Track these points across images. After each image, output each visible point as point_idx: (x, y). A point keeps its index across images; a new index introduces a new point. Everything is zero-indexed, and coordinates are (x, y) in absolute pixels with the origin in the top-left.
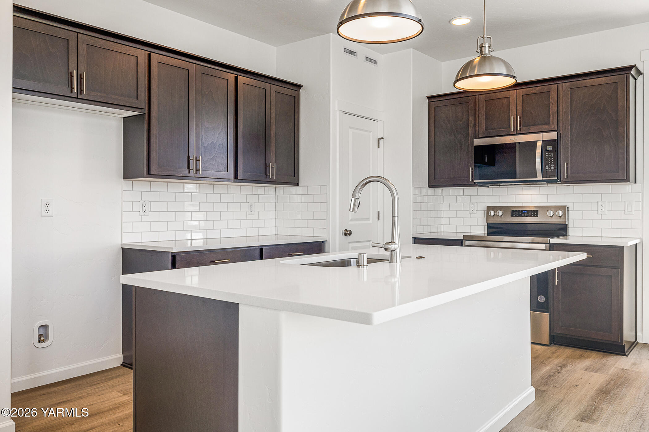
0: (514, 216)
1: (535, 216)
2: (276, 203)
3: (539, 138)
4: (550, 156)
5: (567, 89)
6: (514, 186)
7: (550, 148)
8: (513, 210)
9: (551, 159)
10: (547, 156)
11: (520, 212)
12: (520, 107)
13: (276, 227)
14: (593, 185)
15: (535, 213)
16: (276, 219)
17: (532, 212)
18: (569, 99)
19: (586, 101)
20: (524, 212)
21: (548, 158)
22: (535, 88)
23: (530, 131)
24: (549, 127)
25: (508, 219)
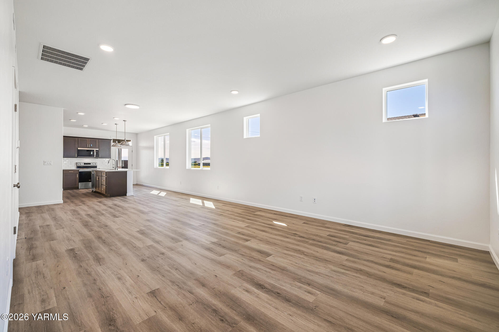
7: (97, 152)
15: (90, 164)
20: (87, 164)
25: (83, 165)
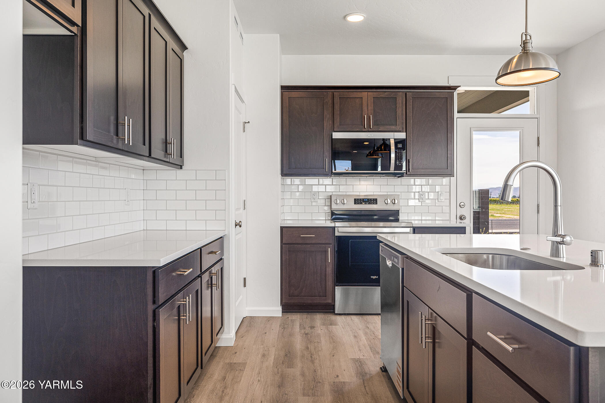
0: (357, 204)
1: (374, 204)
2: (144, 190)
3: (392, 136)
4: (400, 153)
5: (410, 98)
6: (352, 177)
7: (400, 146)
8: (356, 199)
9: (401, 155)
10: (398, 152)
11: (362, 200)
12: (371, 108)
13: (144, 220)
14: (430, 178)
15: (375, 201)
16: (144, 210)
17: (372, 200)
18: (411, 106)
19: (424, 109)
20: (365, 200)
21: (399, 154)
22: (384, 93)
23: (380, 130)
24: (395, 128)
25: (351, 206)
